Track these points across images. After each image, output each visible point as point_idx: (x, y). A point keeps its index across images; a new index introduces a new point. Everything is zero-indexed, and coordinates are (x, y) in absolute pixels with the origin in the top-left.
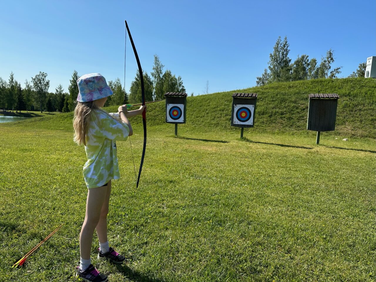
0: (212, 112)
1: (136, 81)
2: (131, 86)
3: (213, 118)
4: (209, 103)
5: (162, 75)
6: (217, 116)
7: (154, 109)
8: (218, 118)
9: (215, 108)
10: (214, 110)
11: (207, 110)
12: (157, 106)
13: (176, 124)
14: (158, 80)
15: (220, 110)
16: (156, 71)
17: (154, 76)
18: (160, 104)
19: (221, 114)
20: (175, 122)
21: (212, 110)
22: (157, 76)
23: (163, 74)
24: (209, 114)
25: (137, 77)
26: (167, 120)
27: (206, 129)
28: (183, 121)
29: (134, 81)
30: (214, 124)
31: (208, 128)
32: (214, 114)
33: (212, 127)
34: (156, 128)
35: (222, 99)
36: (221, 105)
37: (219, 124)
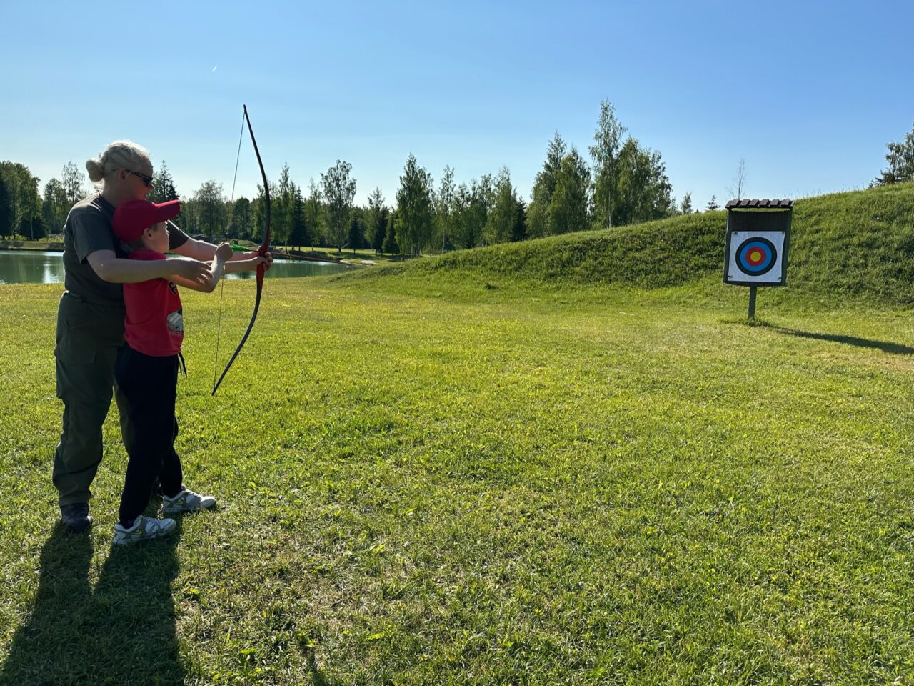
0: (834, 250)
1: (545, 171)
2: (534, 185)
3: (838, 268)
4: (817, 223)
5: (618, 153)
6: (850, 262)
7: (651, 244)
8: (856, 266)
9: (840, 238)
10: (839, 244)
11: (813, 243)
12: (657, 236)
13: (754, 286)
14: (605, 164)
15: (860, 245)
16: (603, 143)
17: (597, 156)
18: (666, 230)
19: (865, 256)
20: (750, 282)
21: (832, 246)
22: (603, 155)
23: (620, 149)
24: (827, 256)
25: (548, 162)
26: (729, 275)
27: (822, 301)
28: (779, 279)
29: (542, 172)
30: (846, 287)
31: (830, 297)
32: (840, 256)
33: (840, 294)
34: (667, 294)
35: (861, 211)
36: (861, 230)
37: (862, 286)
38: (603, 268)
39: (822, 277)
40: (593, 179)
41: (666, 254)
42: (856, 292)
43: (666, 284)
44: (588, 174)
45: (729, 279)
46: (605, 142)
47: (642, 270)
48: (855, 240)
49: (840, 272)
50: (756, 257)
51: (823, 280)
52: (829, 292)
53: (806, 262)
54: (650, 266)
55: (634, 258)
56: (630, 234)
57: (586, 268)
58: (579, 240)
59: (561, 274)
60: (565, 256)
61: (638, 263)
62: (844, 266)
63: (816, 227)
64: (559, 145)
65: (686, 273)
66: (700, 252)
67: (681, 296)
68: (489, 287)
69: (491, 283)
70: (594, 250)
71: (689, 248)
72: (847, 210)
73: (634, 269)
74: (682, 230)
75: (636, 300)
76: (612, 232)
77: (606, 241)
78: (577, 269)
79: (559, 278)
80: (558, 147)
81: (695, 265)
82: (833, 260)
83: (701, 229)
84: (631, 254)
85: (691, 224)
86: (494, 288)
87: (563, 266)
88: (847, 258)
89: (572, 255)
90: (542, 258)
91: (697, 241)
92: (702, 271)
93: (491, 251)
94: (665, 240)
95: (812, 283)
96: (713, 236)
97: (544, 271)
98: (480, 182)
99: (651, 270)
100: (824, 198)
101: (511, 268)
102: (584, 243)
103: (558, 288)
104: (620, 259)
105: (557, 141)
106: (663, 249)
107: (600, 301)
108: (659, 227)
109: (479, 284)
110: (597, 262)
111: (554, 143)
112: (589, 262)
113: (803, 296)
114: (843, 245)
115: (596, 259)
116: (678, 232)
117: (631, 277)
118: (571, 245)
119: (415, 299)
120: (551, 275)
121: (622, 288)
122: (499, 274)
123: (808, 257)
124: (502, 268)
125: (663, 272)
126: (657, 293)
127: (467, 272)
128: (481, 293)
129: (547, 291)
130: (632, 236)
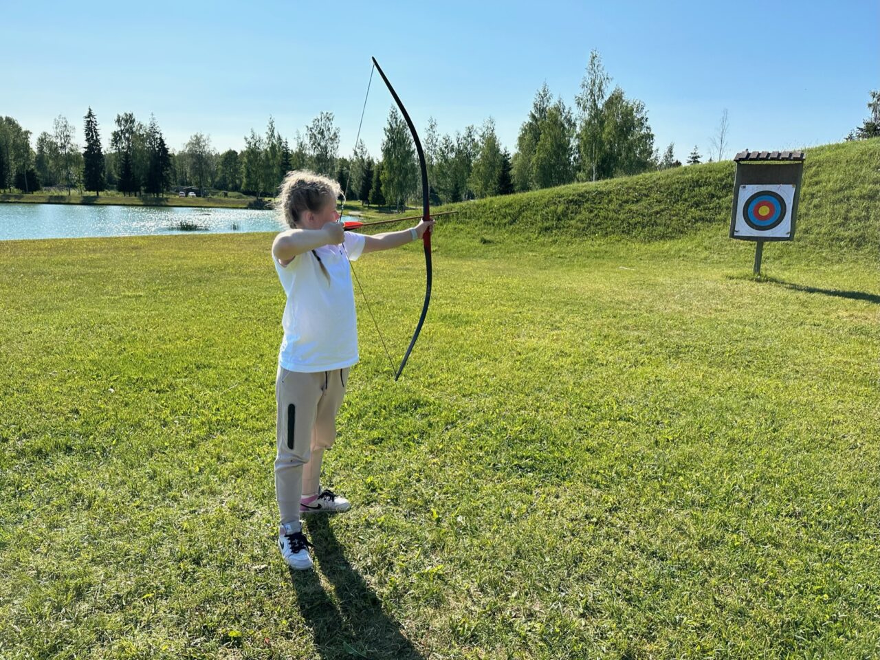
0: (834, 203)
1: (530, 121)
2: (519, 135)
3: (839, 220)
4: (817, 174)
5: (603, 101)
6: (852, 215)
7: (647, 196)
8: (858, 219)
9: (841, 189)
10: (840, 196)
11: (813, 196)
12: (653, 188)
13: (760, 241)
14: (590, 115)
15: (862, 197)
16: (589, 91)
17: (582, 105)
18: (662, 182)
19: (867, 209)
20: (757, 237)
21: (833, 198)
22: (589, 104)
23: (606, 98)
24: (828, 209)
25: (533, 112)
26: (735, 229)
27: (824, 254)
28: (788, 233)
29: (527, 122)
30: (848, 240)
31: (832, 251)
32: (841, 209)
33: (841, 247)
34: (665, 248)
35: (862, 162)
36: (862, 182)
37: (864, 239)
38: (598, 220)
39: (823, 230)
40: (578, 130)
41: (662, 207)
42: (859, 245)
43: (663, 237)
44: (574, 124)
45: (736, 234)
46: (591, 91)
47: (639, 222)
48: (856, 192)
49: (842, 225)
50: (764, 211)
51: (825, 234)
52: (831, 246)
53: (806, 215)
54: (647, 219)
55: (630, 211)
56: (626, 186)
57: (582, 221)
58: (574, 193)
59: (557, 227)
60: (560, 208)
61: (635, 215)
62: (846, 219)
63: (815, 179)
64: (546, 95)
65: (683, 226)
66: (697, 205)
67: (680, 250)
68: (485, 242)
69: (487, 237)
70: (589, 202)
71: (686, 200)
72: (847, 161)
73: (631, 222)
74: (678, 182)
75: (635, 254)
76: (607, 183)
77: (601, 193)
78: (573, 222)
79: (554, 231)
80: (544, 96)
81: (692, 217)
82: (834, 213)
83: (697, 181)
84: (627, 207)
85: (687, 176)
86: (489, 242)
87: (559, 219)
88: (848, 211)
89: (567, 208)
90: (537, 211)
91: (693, 193)
92: (699, 224)
93: (485, 205)
94: (661, 192)
95: (813, 236)
96: (710, 188)
97: (540, 224)
98: (464, 133)
99: (648, 222)
100: (822, 149)
101: (505, 221)
102: (579, 195)
103: (555, 242)
104: (616, 212)
105: (544, 91)
106: (659, 202)
107: (597, 255)
108: (655, 179)
109: (474, 238)
110: (593, 215)
111: (542, 94)
112: (585, 214)
113: (804, 249)
114: (844, 197)
115: (591, 212)
116: (674, 183)
117: (629, 230)
118: (565, 198)
119: (411, 254)
120: (547, 229)
121: (619, 241)
122: (493, 228)
123: (808, 210)
124: (496, 222)
125: (660, 225)
126: (656, 246)
127: (461, 226)
128: (476, 248)
129: (543, 245)
130: (629, 188)
